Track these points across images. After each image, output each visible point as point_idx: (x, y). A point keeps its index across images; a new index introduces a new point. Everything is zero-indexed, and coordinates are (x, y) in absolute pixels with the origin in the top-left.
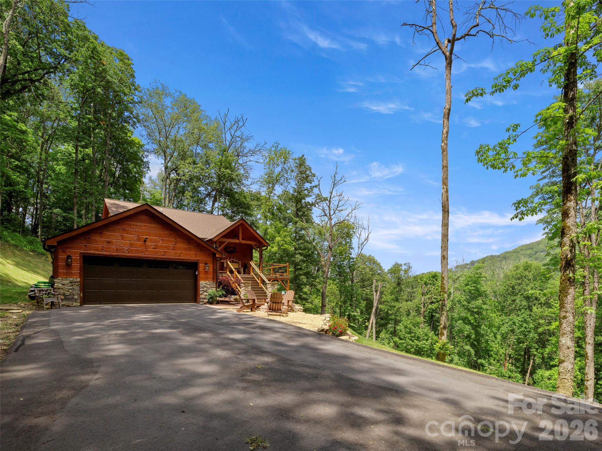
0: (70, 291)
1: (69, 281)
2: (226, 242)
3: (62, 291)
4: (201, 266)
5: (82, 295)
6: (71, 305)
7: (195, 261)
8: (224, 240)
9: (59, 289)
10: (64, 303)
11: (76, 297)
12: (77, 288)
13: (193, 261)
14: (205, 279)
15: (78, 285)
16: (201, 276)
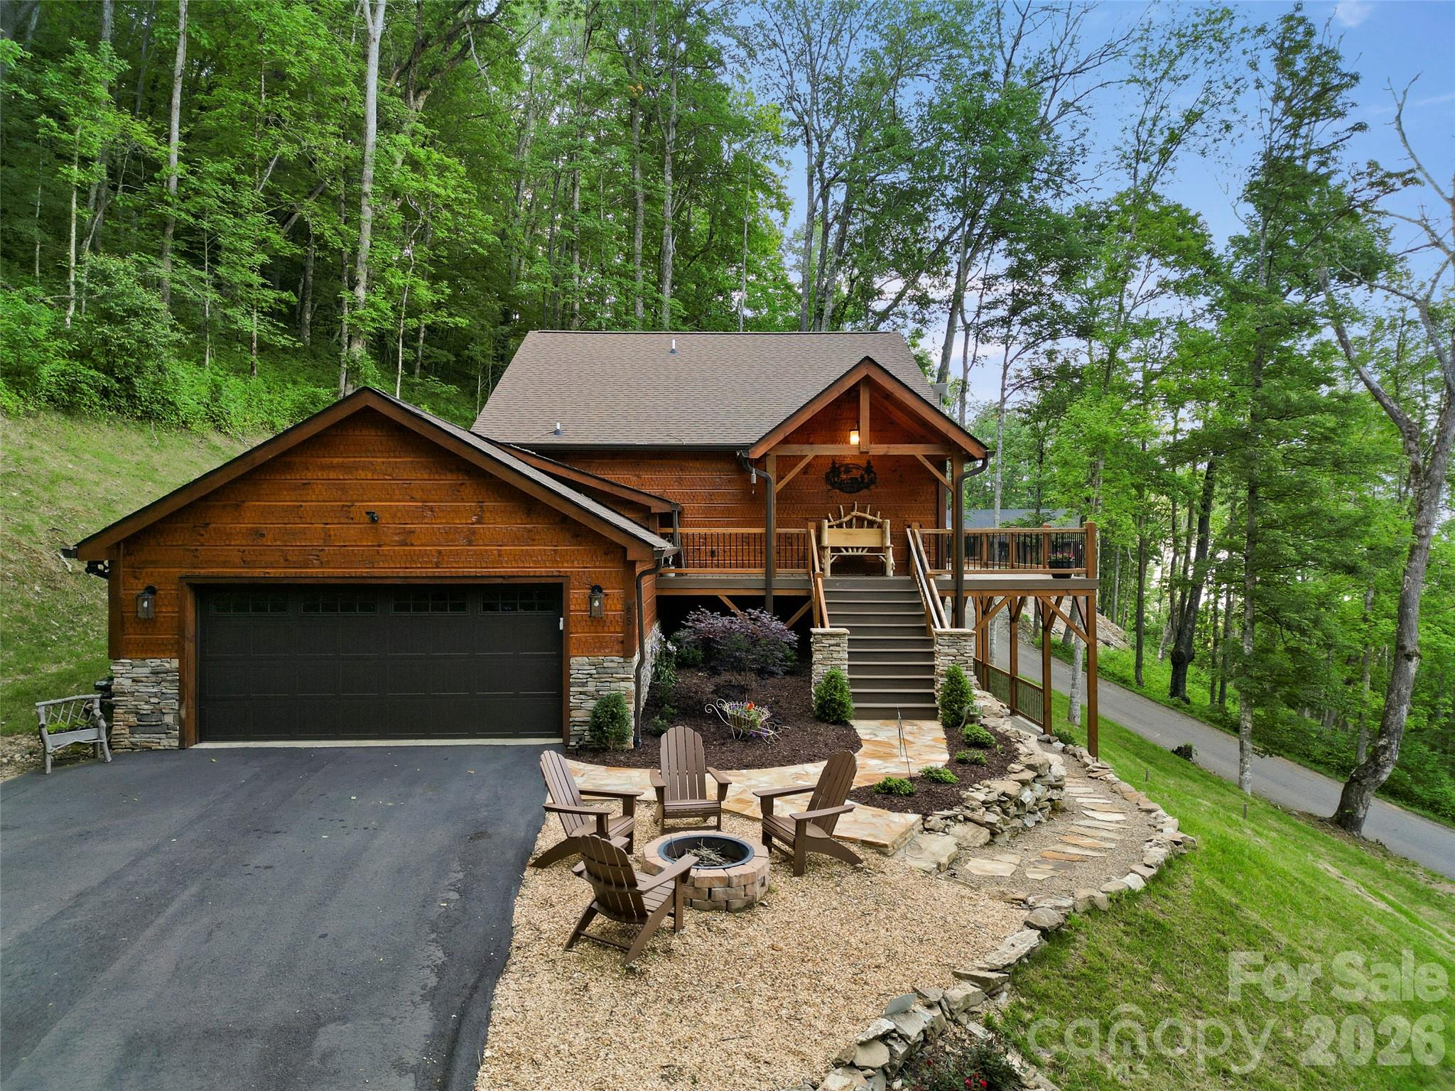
0: (153, 700)
1: (147, 670)
2: (803, 457)
3: (131, 702)
4: (576, 597)
5: (183, 713)
6: (155, 746)
7: (550, 581)
8: (794, 450)
9: (123, 694)
10: (138, 738)
11: (169, 719)
12: (172, 690)
13: (543, 581)
14: (590, 648)
15: (173, 681)
16: (577, 636)
